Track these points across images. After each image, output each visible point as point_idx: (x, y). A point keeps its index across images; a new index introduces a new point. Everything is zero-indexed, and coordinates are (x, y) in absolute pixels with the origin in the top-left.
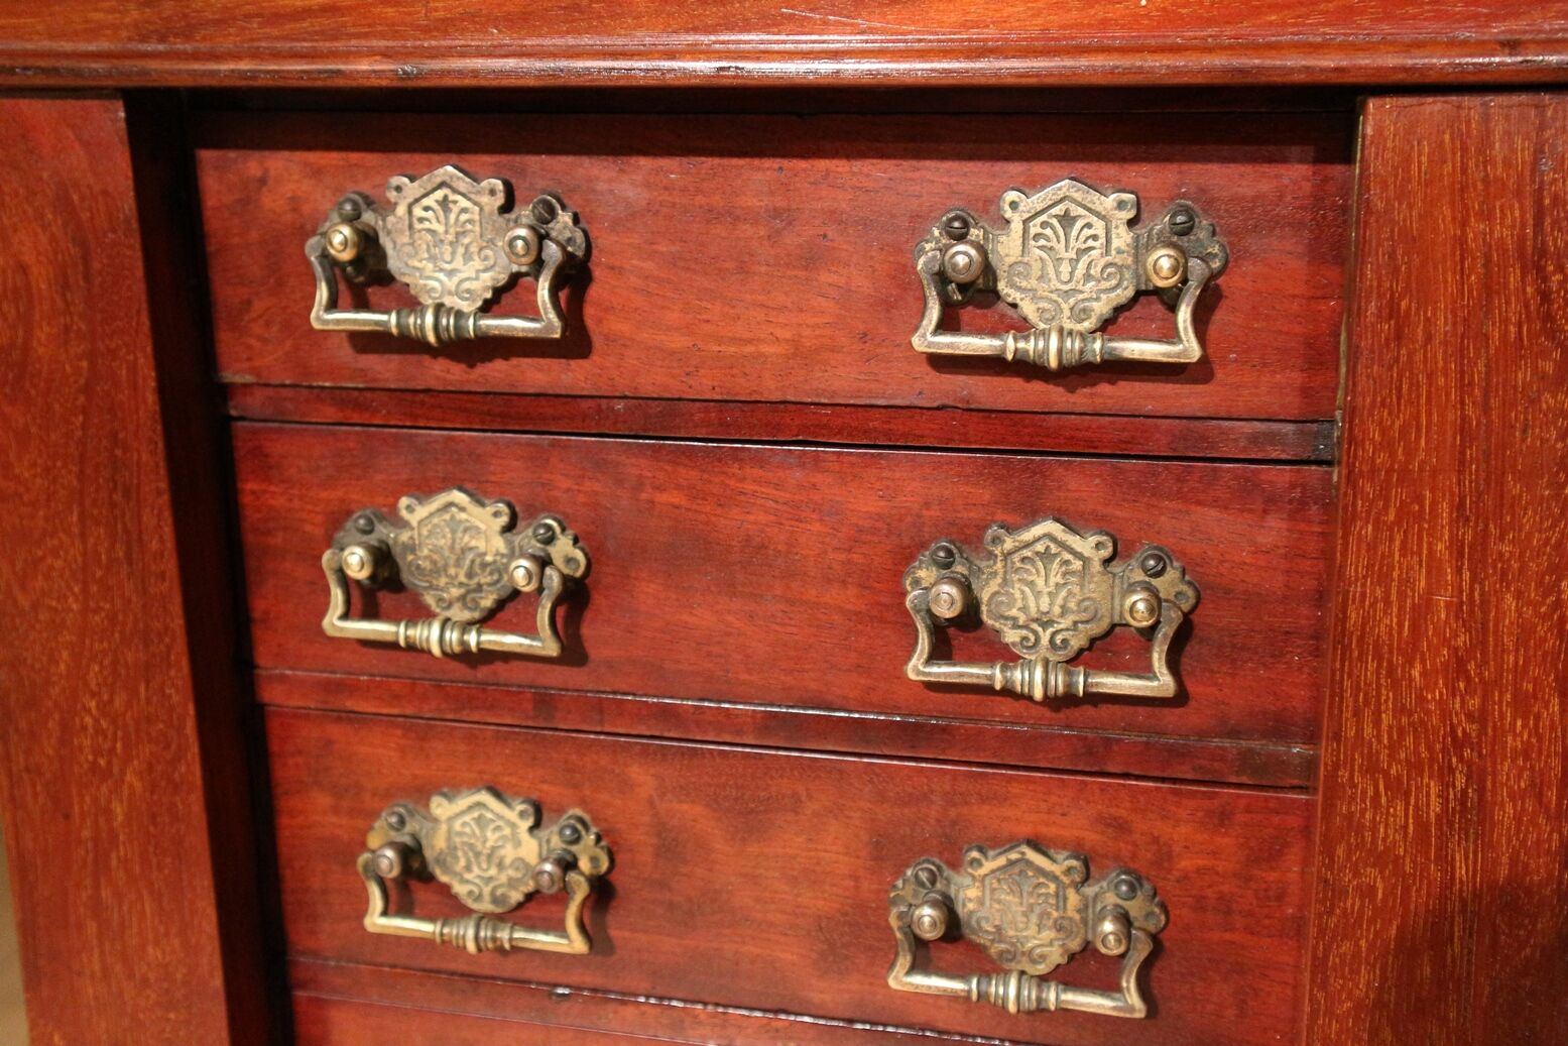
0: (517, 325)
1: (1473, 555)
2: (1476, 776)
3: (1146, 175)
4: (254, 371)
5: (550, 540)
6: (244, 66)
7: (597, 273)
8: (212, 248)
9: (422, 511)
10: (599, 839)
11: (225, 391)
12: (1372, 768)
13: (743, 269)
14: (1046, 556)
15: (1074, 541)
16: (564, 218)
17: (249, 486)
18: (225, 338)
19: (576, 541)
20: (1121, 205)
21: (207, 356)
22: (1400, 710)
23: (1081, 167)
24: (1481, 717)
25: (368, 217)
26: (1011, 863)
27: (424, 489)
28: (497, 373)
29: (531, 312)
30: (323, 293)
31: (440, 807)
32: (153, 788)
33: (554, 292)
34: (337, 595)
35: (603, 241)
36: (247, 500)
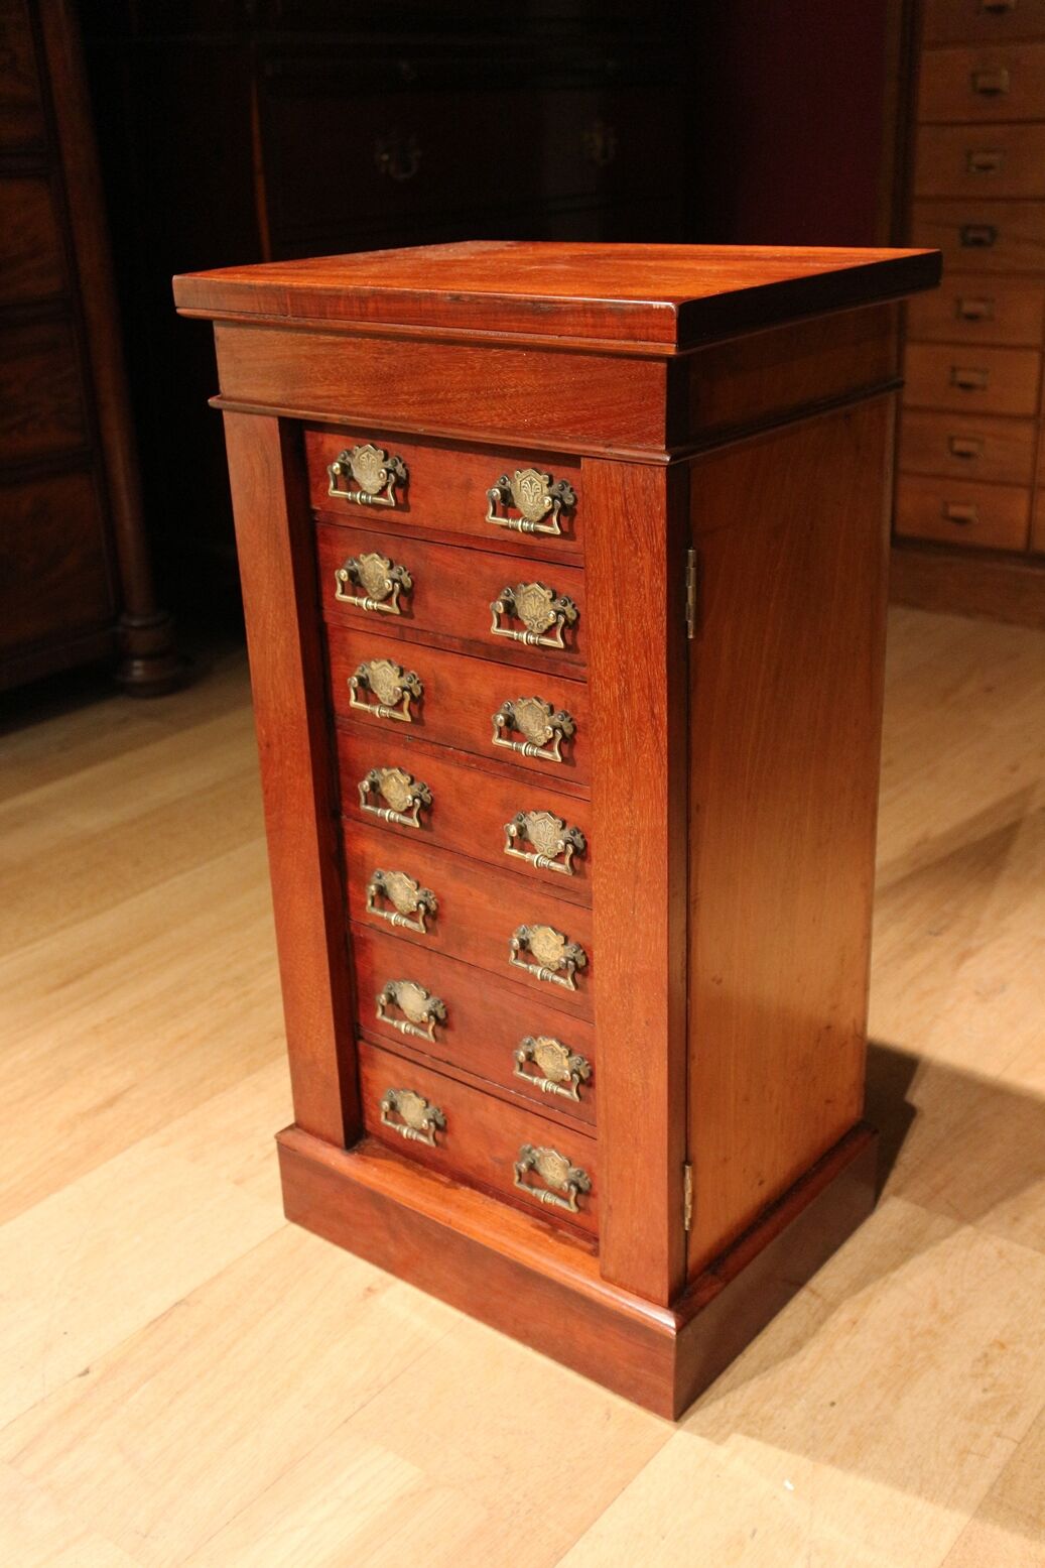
0: (382, 500)
1: (619, 607)
2: (627, 683)
3: (552, 469)
4: (320, 506)
5: (401, 574)
6: (305, 412)
7: (412, 484)
8: (309, 463)
9: (367, 559)
10: (418, 682)
11: (314, 512)
12: (600, 677)
13: (449, 487)
14: (535, 596)
15: (541, 590)
16: (400, 465)
17: (321, 545)
18: (313, 495)
19: (409, 575)
20: (545, 479)
21: (307, 500)
22: (606, 659)
23: (537, 465)
24: (626, 663)
25: (348, 459)
26: (530, 704)
27: (367, 552)
28: (384, 514)
29: (386, 497)
30: (332, 484)
31: (373, 665)
32: (287, 646)
33: (393, 491)
34: (339, 586)
35: (412, 472)
36: (321, 550)
